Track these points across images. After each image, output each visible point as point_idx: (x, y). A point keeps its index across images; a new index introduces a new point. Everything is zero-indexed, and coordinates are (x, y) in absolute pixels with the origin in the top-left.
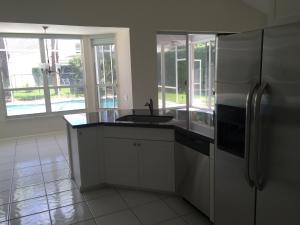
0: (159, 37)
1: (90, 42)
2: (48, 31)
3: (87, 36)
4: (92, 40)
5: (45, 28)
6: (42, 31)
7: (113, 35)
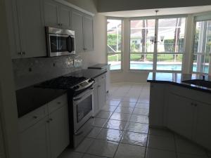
2: (159, 14)
4: (195, 17)
5: (157, 11)
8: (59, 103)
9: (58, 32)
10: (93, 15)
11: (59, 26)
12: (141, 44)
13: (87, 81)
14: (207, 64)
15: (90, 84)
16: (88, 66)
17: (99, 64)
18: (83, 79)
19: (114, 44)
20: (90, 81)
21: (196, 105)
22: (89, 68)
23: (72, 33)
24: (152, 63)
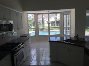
0: (87, 10)
1: (62, 14)
3: (62, 12)
4: (63, 13)
5: (49, 11)
6: (48, 12)
7: (70, 11)
8: (6, 59)
9: (4, 22)
10: (21, 13)
11: (5, 19)
12: (42, 23)
13: (20, 45)
14: (69, 30)
15: (22, 46)
16: (20, 36)
17: (25, 34)
18: (19, 43)
19: (30, 24)
20: (22, 44)
21: (70, 51)
22: (21, 37)
23: (11, 22)
24: (48, 31)
